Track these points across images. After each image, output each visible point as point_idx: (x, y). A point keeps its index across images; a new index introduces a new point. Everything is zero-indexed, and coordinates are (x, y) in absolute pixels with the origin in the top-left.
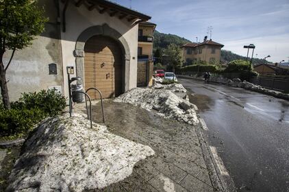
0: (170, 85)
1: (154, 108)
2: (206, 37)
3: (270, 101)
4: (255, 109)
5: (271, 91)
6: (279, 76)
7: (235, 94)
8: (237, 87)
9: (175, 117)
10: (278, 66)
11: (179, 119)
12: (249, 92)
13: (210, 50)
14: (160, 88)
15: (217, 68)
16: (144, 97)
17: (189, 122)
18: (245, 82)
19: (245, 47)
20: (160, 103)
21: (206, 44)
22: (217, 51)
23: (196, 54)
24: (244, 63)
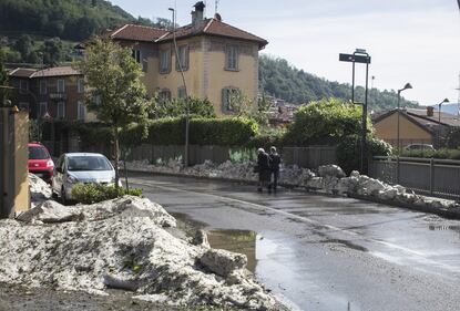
0: (108, 205)
1: (111, 285)
2: (200, 7)
3: (432, 228)
4: (401, 253)
5: (430, 200)
6: (442, 151)
7: (337, 216)
8: (335, 194)
9: (203, 296)
10: (435, 116)
11: (217, 301)
12: (373, 207)
13: (219, 58)
14: (69, 219)
15: (256, 128)
16: (53, 251)
17: (252, 303)
18: (356, 176)
19: (344, 58)
20: (127, 266)
21: (202, 34)
22: (245, 61)
23: (165, 71)
24: (345, 110)
